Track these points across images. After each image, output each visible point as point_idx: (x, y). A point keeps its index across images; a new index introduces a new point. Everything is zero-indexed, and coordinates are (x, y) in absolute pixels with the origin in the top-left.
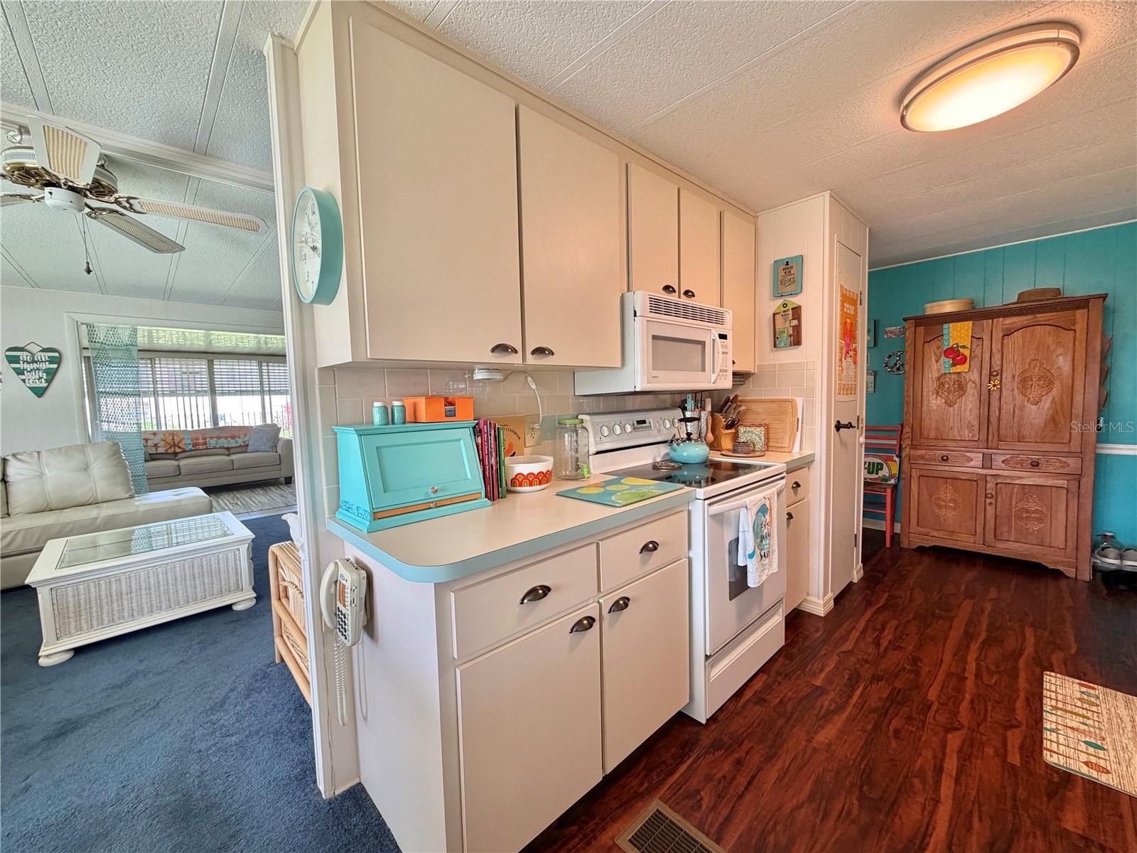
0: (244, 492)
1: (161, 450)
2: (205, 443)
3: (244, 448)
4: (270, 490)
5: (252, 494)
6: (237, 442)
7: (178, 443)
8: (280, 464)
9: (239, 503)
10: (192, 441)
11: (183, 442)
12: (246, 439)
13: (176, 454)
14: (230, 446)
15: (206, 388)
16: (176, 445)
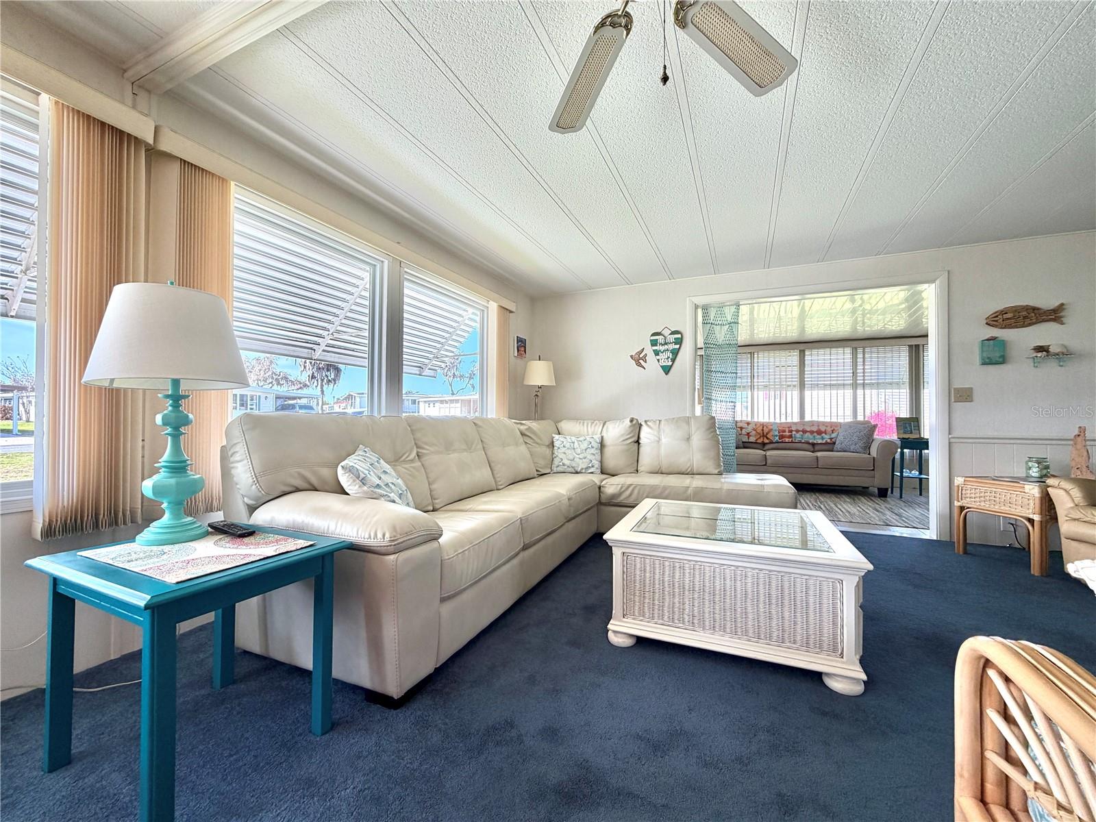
0: (828, 495)
1: (752, 439)
2: (791, 436)
3: (830, 446)
4: (859, 500)
5: (837, 500)
6: (823, 439)
7: (767, 434)
8: (873, 470)
9: (822, 506)
10: (779, 433)
11: (771, 433)
12: (833, 436)
13: (764, 444)
14: (815, 442)
15: (796, 382)
16: (764, 436)
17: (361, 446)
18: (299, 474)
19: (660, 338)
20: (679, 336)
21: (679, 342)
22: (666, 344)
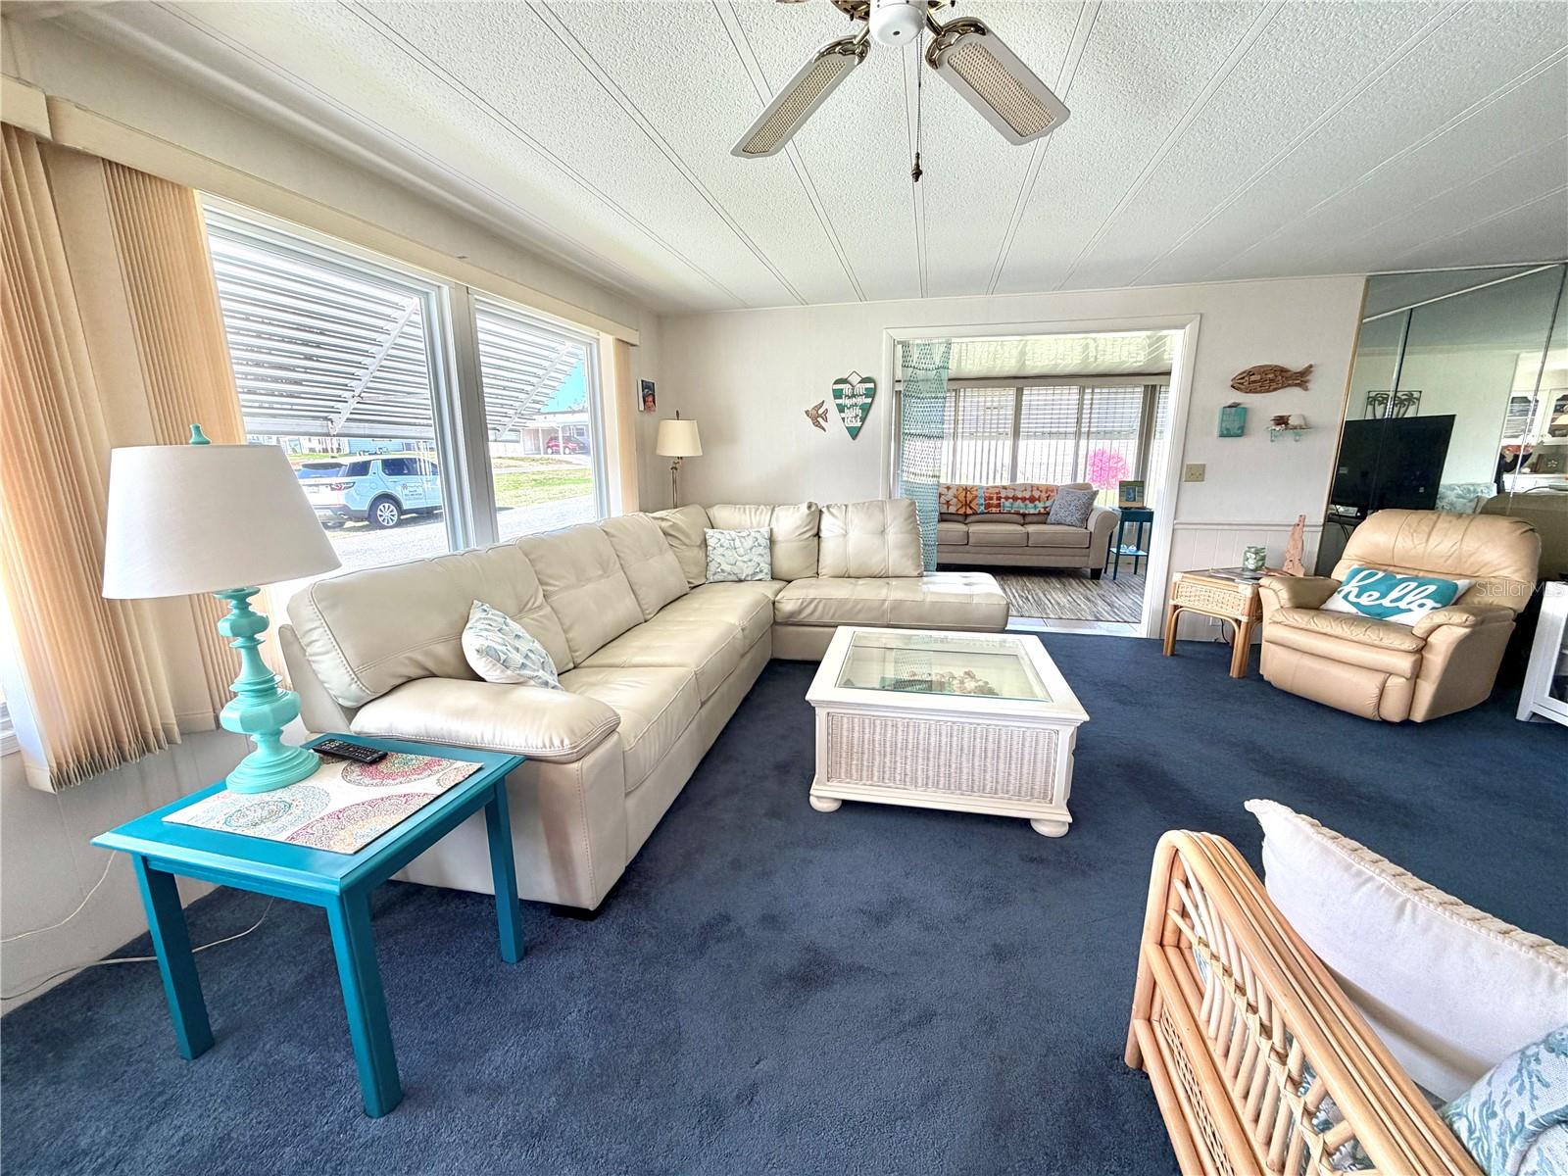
1: (952, 509)
2: (998, 505)
3: (1043, 517)
4: (1070, 584)
5: (1046, 586)
6: (1035, 507)
7: (971, 502)
8: (1089, 547)
10: (985, 500)
11: (976, 501)
12: (1048, 504)
13: (966, 516)
14: (1027, 512)
15: (1010, 430)
16: (967, 504)
17: (475, 602)
18: (410, 659)
19: (846, 388)
20: (872, 385)
21: (871, 394)
22: (854, 396)
